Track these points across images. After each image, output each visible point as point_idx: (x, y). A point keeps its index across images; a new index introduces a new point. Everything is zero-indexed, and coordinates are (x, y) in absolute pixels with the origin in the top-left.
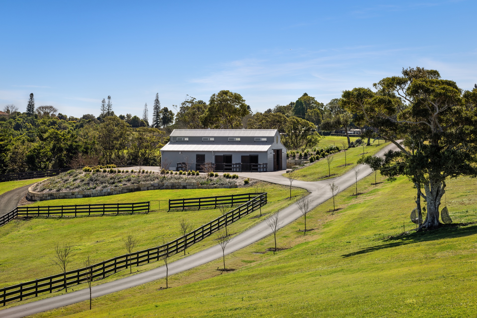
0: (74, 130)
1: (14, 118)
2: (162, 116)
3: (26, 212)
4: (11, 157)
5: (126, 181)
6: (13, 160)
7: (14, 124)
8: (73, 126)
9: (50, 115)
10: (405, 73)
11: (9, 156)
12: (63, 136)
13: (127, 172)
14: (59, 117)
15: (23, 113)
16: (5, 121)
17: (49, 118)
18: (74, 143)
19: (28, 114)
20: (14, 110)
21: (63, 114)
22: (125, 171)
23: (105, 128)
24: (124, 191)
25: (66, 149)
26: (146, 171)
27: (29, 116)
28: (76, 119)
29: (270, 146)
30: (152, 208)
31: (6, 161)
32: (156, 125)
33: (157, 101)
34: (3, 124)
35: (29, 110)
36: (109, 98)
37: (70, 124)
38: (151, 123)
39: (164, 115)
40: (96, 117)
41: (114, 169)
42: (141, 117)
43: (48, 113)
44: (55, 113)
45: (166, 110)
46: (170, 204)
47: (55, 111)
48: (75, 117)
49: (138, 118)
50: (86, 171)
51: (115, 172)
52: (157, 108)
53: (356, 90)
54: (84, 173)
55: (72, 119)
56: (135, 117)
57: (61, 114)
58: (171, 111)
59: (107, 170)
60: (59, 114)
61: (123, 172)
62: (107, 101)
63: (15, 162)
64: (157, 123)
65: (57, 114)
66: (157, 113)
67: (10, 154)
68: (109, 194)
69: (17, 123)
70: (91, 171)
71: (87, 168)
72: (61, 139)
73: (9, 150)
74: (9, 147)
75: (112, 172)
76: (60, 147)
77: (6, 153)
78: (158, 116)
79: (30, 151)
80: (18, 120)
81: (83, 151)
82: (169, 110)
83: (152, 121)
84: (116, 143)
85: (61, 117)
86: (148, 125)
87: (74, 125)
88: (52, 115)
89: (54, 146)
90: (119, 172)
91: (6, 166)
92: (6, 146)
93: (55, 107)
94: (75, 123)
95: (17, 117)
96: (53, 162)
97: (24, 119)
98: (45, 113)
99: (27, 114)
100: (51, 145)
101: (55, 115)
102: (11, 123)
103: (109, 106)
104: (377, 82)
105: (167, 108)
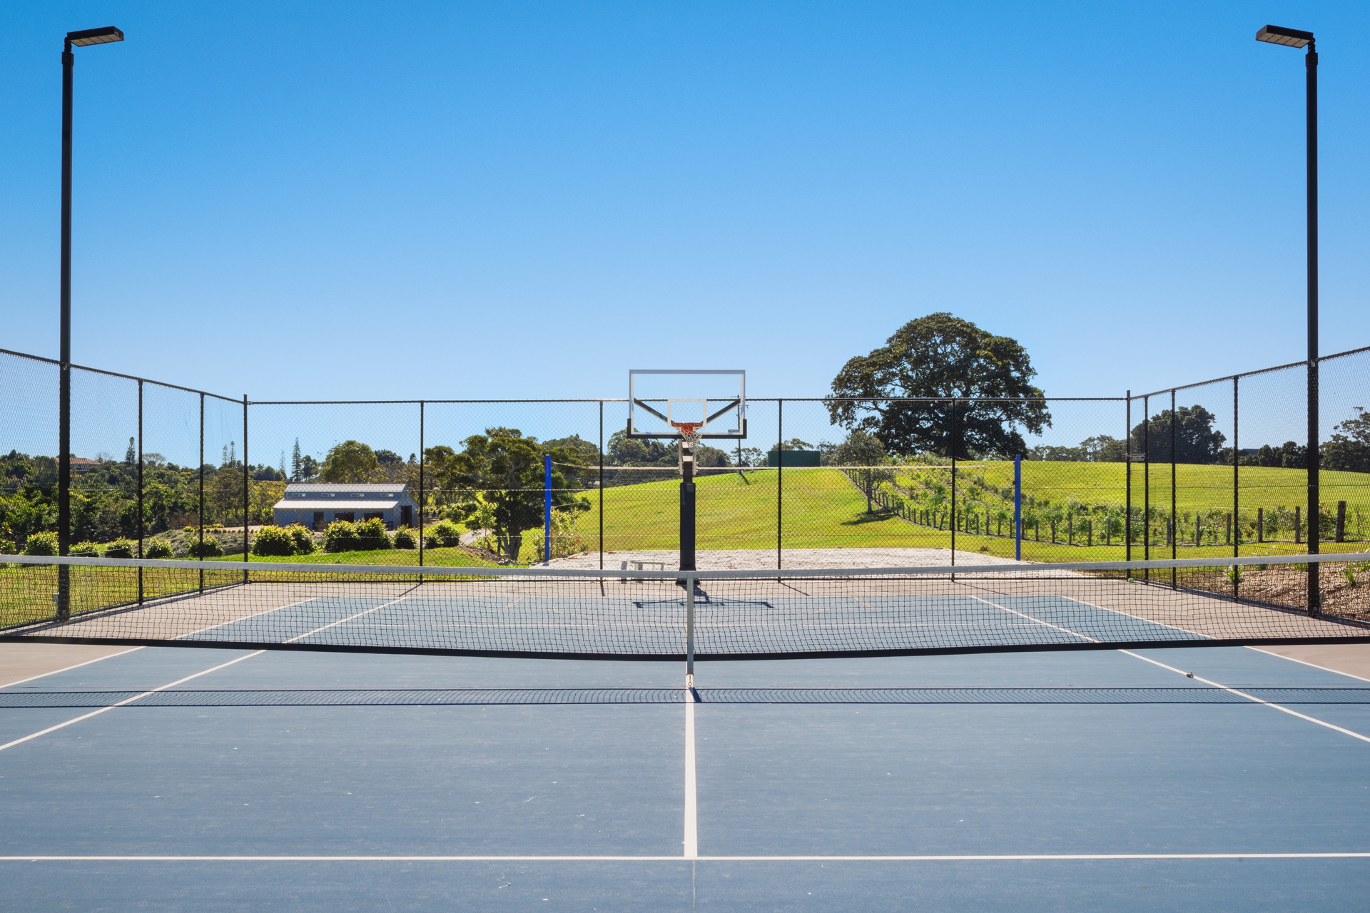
0: (188, 484)
1: (108, 469)
2: (303, 467)
4: (100, 516)
5: (232, 542)
6: (103, 521)
7: (107, 476)
8: (186, 479)
9: (157, 465)
10: (488, 432)
11: (98, 516)
12: (166, 492)
13: (234, 532)
14: (169, 467)
15: (121, 463)
16: (96, 472)
17: (155, 468)
18: (179, 500)
19: (127, 464)
20: (107, 459)
21: (174, 463)
22: (231, 531)
23: (220, 482)
25: (170, 508)
26: (255, 531)
27: (129, 466)
28: (191, 470)
29: (397, 502)
31: (95, 522)
32: (295, 478)
33: (297, 447)
34: (94, 476)
35: (128, 459)
36: (232, 444)
37: (182, 476)
38: (289, 475)
39: (306, 464)
40: (217, 468)
41: (219, 529)
42: (276, 468)
43: (154, 463)
44: (162, 463)
45: (308, 458)
47: (164, 460)
48: (190, 467)
49: (272, 469)
50: (186, 531)
51: (220, 532)
52: (296, 456)
53: (437, 447)
54: (184, 533)
55: (186, 470)
56: (269, 468)
57: (171, 464)
58: (314, 460)
59: (211, 530)
60: (169, 464)
61: (229, 532)
62: (229, 447)
63: (106, 523)
64: (297, 475)
65: (165, 464)
66: (297, 462)
67: (99, 514)
69: (112, 475)
70: (192, 531)
71: (188, 527)
72: (163, 495)
73: (98, 508)
74: (98, 505)
75: (216, 532)
76: (162, 504)
77: (94, 513)
78: (298, 466)
79: (125, 510)
80: (113, 471)
81: (190, 509)
82: (312, 459)
83: (291, 472)
84: (233, 501)
85: (171, 467)
86: (286, 478)
87: (188, 477)
88: (159, 464)
89: (155, 504)
90: (225, 532)
91: (95, 528)
92: (95, 503)
93: (162, 454)
94: (189, 475)
95: (113, 468)
96: (154, 523)
97: (121, 470)
98: (150, 462)
99: (125, 463)
100: (151, 503)
101: (163, 465)
102: (103, 475)
103: (232, 454)
104: (463, 440)
105: (309, 456)
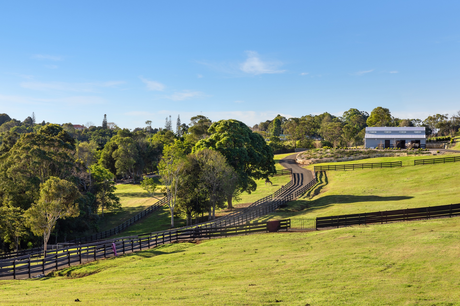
3: (320, 169)
24: (361, 158)
30: (403, 165)
33: (179, 120)
39: (183, 128)
45: (184, 125)
46: (415, 162)
52: (178, 124)
64: (179, 133)
66: (179, 127)
68: (352, 160)
82: (186, 125)
